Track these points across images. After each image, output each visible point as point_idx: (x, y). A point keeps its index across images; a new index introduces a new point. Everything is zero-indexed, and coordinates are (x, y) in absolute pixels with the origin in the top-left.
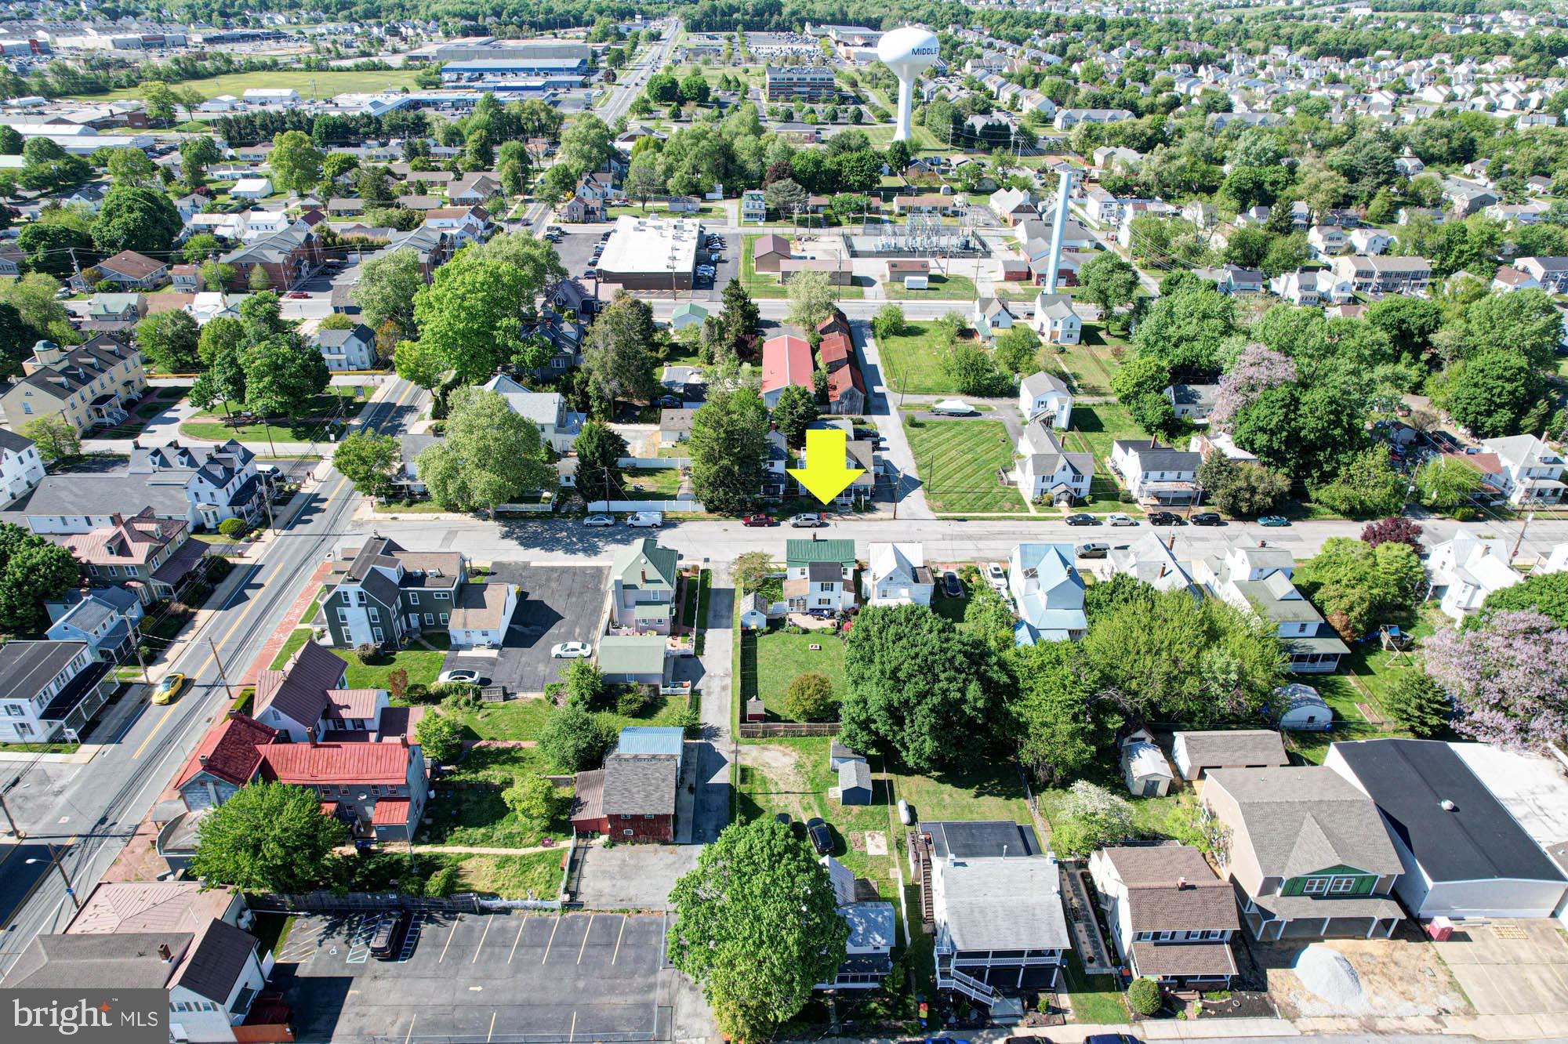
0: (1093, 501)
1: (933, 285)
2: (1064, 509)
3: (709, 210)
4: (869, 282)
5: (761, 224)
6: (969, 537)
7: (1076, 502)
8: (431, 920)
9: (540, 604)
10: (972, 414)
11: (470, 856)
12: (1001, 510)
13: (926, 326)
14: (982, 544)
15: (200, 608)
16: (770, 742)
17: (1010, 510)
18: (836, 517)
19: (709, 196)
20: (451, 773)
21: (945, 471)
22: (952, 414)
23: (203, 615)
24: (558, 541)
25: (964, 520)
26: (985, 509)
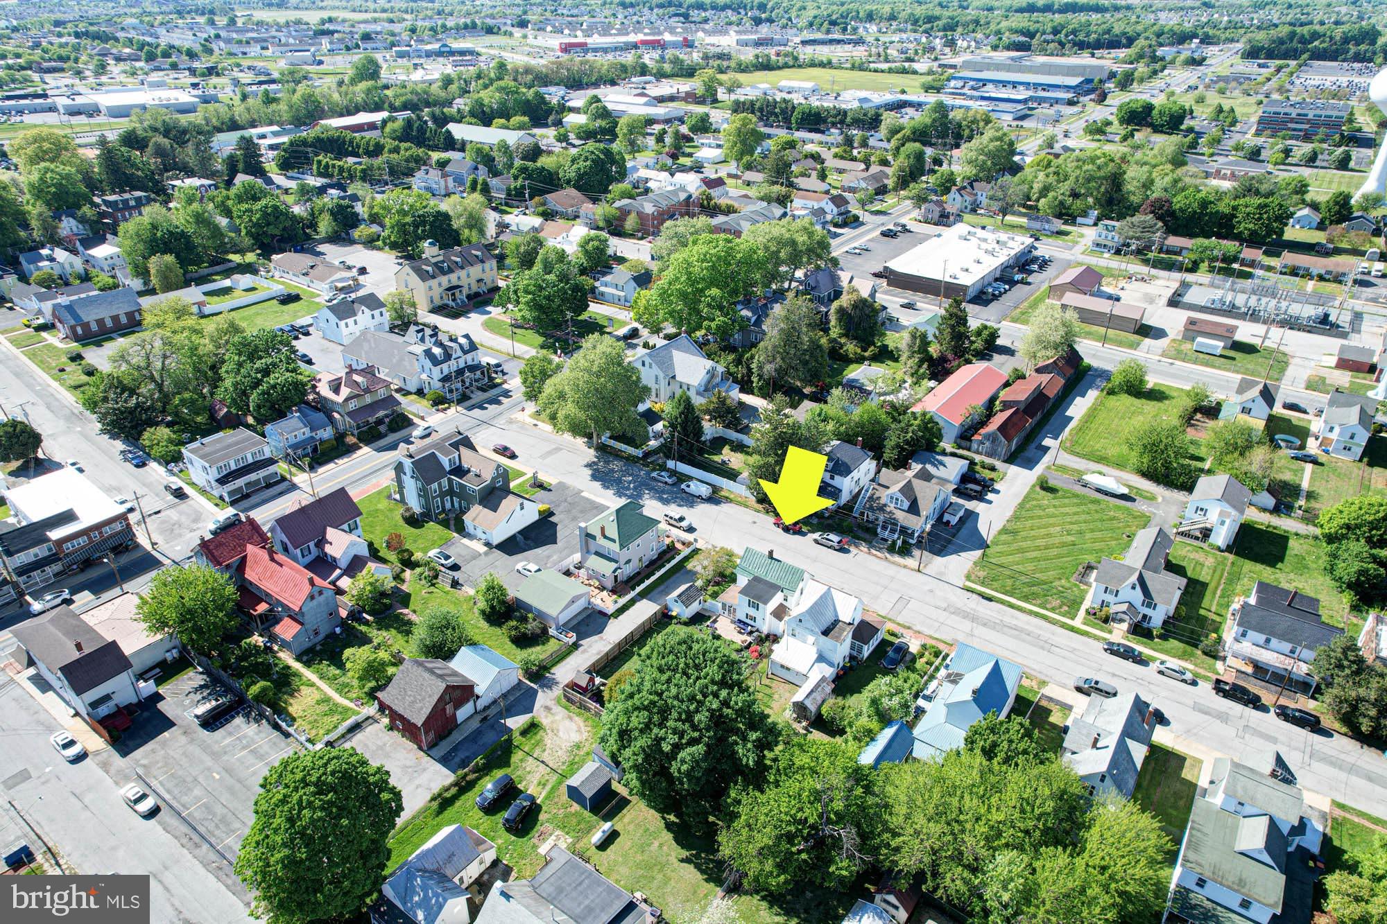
0: (1163, 637)
1: (1232, 353)
2: (1119, 633)
3: (1066, 233)
4: (1158, 333)
5: (1106, 255)
6: (974, 619)
7: (1140, 630)
8: (247, 716)
9: (554, 525)
10: (1123, 497)
11: (313, 685)
12: (1043, 606)
13: (1174, 394)
14: (980, 631)
15: (366, 445)
16: (579, 715)
17: (1053, 610)
18: (864, 548)
19: (1079, 220)
20: (367, 623)
21: (1024, 544)
22: (1099, 490)
23: (365, 450)
24: (619, 481)
25: (990, 599)
26: (1026, 598)
